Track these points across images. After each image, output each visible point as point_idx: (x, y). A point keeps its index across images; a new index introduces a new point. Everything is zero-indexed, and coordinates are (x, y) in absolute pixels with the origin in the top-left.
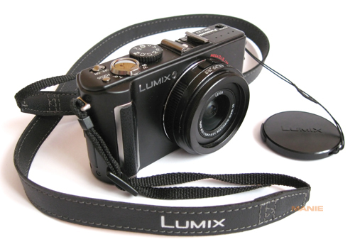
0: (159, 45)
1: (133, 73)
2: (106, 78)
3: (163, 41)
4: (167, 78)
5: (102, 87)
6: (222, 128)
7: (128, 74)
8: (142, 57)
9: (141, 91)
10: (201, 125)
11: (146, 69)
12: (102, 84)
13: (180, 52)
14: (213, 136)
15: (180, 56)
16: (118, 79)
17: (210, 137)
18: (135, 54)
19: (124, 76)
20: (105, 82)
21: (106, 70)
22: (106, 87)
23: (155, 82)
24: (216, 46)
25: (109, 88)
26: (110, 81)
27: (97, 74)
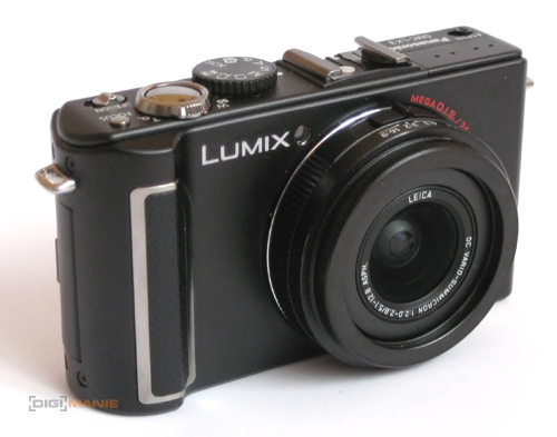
0: (278, 63)
1: (188, 111)
2: (123, 119)
3: (288, 54)
4: (281, 141)
5: (106, 136)
6: (436, 301)
7: (176, 114)
8: (220, 83)
9: (205, 162)
10: (364, 274)
11: (222, 110)
12: (108, 129)
13: (323, 79)
14: (404, 321)
15: (322, 88)
16: (150, 123)
17: (395, 320)
18: (205, 74)
19: (165, 119)
20: (116, 126)
21: (124, 105)
22: (116, 136)
23: (245, 145)
24: (430, 76)
25: (123, 140)
26: (128, 125)
27: (102, 110)
